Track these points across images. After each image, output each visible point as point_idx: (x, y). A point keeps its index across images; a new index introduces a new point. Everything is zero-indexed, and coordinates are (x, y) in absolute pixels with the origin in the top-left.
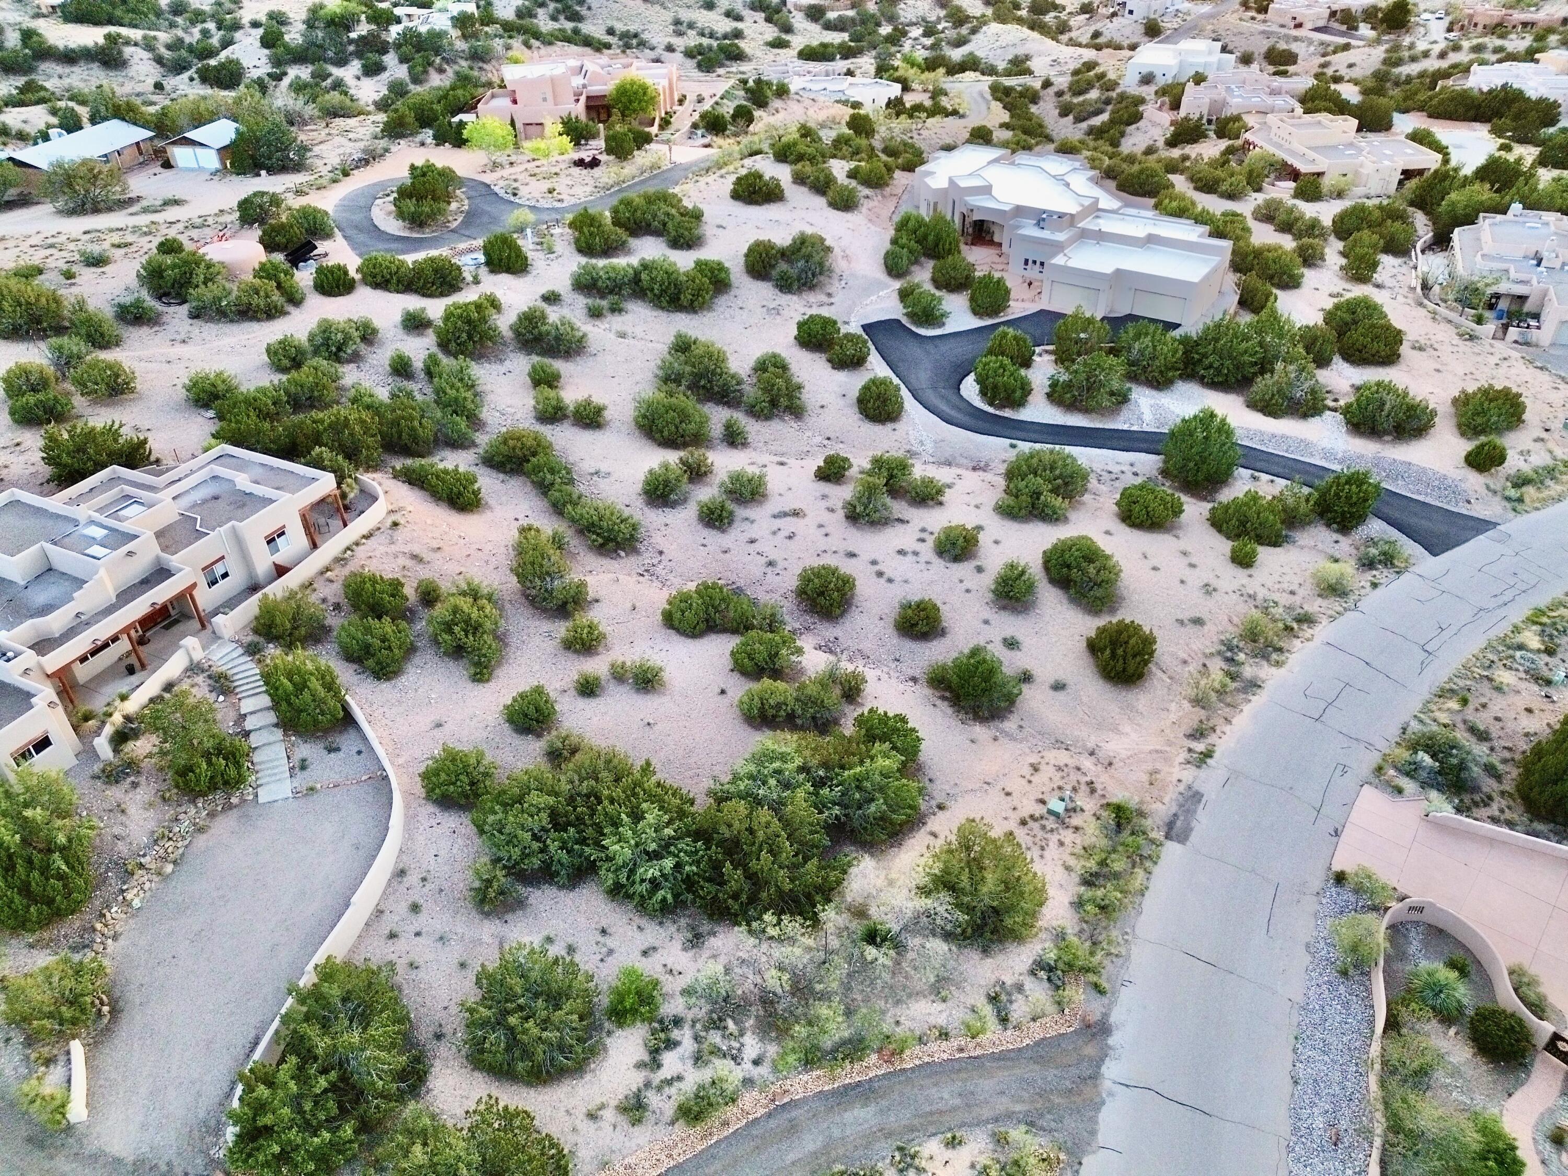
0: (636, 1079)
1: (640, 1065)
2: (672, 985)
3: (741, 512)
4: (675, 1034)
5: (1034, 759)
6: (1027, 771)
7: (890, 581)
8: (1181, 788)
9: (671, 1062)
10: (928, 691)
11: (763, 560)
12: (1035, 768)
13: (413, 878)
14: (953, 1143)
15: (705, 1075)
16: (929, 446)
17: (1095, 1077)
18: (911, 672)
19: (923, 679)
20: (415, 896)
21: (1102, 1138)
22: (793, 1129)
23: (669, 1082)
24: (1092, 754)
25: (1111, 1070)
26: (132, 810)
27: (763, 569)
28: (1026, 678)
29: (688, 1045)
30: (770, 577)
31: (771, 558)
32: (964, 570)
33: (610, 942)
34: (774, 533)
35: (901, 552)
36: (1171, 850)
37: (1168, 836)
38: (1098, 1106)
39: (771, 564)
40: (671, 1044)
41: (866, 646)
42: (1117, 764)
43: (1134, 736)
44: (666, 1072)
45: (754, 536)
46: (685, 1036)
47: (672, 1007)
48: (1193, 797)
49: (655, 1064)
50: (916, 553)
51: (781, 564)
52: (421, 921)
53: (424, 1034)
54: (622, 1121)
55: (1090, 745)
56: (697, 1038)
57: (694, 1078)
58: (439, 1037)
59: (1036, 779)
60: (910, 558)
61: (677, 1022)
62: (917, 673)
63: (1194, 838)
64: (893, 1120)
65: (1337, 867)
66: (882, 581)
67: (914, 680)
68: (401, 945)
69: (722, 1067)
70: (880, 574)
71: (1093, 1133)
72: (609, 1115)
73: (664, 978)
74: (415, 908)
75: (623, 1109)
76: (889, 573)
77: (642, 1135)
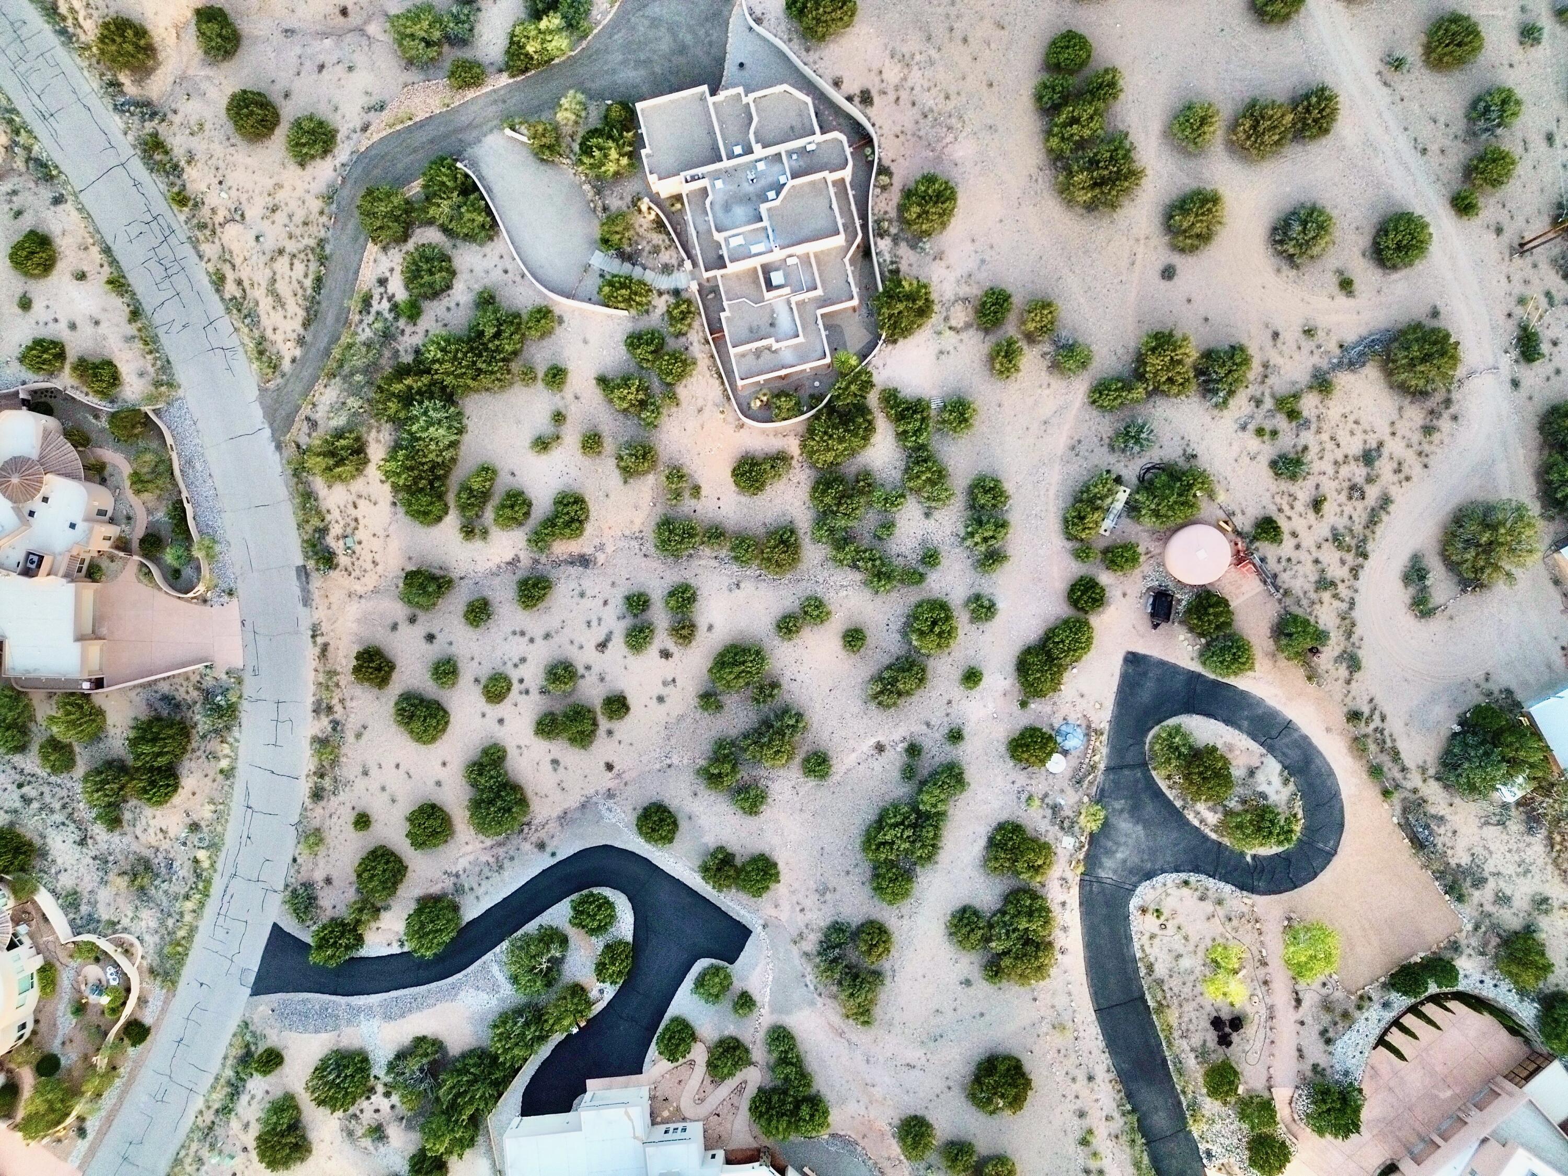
0: (390, 291)
1: (393, 296)
2: (409, 330)
3: (628, 622)
4: (393, 315)
5: (380, 568)
6: (377, 559)
7: (514, 633)
8: (314, 603)
9: (386, 305)
11: (589, 593)
12: (375, 563)
13: (518, 279)
14: (293, 361)
15: (373, 311)
16: (603, 809)
17: (271, 425)
18: (466, 581)
19: (457, 581)
20: (510, 274)
21: (258, 403)
22: (337, 320)
23: (381, 299)
24: (361, 597)
25: (267, 432)
26: (620, 203)
27: (584, 587)
28: (412, 620)
29: (386, 314)
30: (573, 584)
31: (584, 600)
32: (485, 673)
33: (440, 324)
34: (600, 620)
35: (523, 660)
36: (300, 562)
37: (304, 567)
38: (266, 414)
39: (582, 595)
40: (391, 310)
41: (497, 581)
42: (348, 599)
43: (349, 624)
44: (385, 301)
45: (607, 607)
46: (390, 316)
47: (402, 323)
48: (306, 601)
49: (390, 299)
50: (516, 666)
51: (577, 599)
52: (499, 271)
53: (459, 242)
54: (382, 276)
55: (363, 601)
56: (386, 319)
57: (375, 307)
58: (454, 246)
59: (371, 555)
60: (516, 660)
61: (396, 319)
62: (463, 583)
63: (294, 573)
64: (314, 350)
65: (235, 600)
66: (518, 629)
67: (461, 578)
68: (496, 258)
69: (371, 318)
70: (523, 634)
71: (261, 403)
72: (388, 274)
73: (413, 329)
74: (506, 272)
75: (386, 280)
76: (518, 638)
77: (374, 280)
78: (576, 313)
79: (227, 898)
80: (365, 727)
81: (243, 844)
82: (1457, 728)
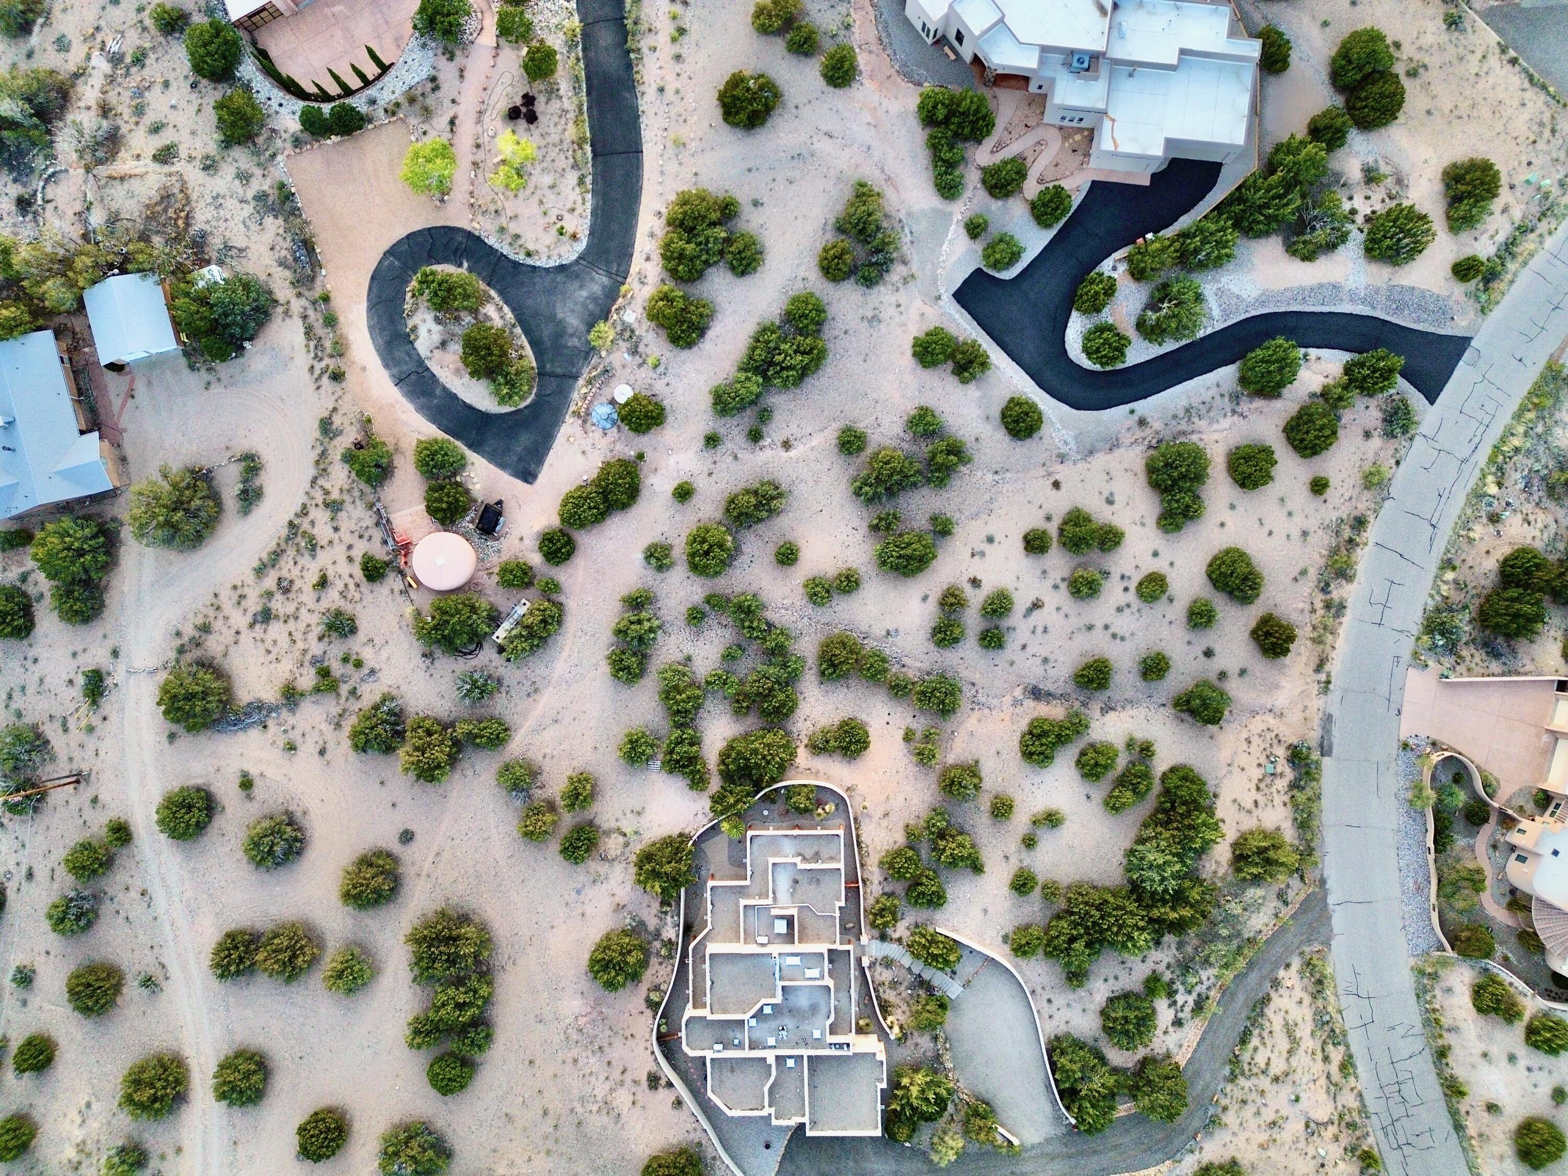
0: (1172, 1012)
1: (1170, 1006)
2: (1161, 968)
3: (1005, 623)
4: (1175, 987)
5: (1245, 735)
6: (1244, 746)
7: (1123, 639)
8: (1321, 715)
9: (1180, 998)
10: (1173, 711)
11: (1038, 661)
12: (1249, 741)
13: (1039, 990)
14: (1288, 966)
15: (1194, 996)
16: (1072, 445)
17: (1326, 905)
18: (1160, 701)
19: (1169, 705)
20: (1046, 997)
21: (1335, 931)
22: (1233, 995)
23: (1183, 1006)
24: (1270, 711)
25: (1331, 900)
26: (919, 1041)
27: (1042, 668)
28: (1223, 675)
29: (1181, 989)
30: (1052, 672)
31: (1044, 655)
32: (1161, 606)
33: (1129, 965)
34: (1033, 632)
35: (1119, 610)
36: (1326, 761)
37: (1322, 755)
38: (1329, 918)
39: (1046, 660)
40: (1176, 992)
41: (1129, 694)
42: (1284, 711)
43: (1288, 686)
44: (1180, 1003)
45: (1023, 642)
46: (1178, 986)
47: (1167, 976)
48: (1328, 720)
49: (1174, 1003)
50: (1128, 606)
51: (1052, 658)
52: (1056, 1003)
53: (1091, 1042)
54: (1175, 1028)
55: (1269, 706)
56: (1183, 984)
57: (1191, 999)
58: (1096, 1041)
59: (1252, 750)
60: (1126, 610)
61: (1172, 982)
62: (1164, 700)
63: (1335, 751)
64: (1265, 972)
65: (1402, 738)
66: (1118, 641)
67: (1164, 705)
68: (1057, 1016)
69: (1198, 989)
70: (1114, 636)
71: (1332, 930)
72: (1171, 1029)
73: (1157, 967)
74: (1049, 1001)
75: (1173, 1024)
76: (1120, 632)
77: (1187, 1027)
78: (988, 942)
79: (1476, 440)
80: (1296, 579)
81: (1447, 491)
82: (247, 345)
